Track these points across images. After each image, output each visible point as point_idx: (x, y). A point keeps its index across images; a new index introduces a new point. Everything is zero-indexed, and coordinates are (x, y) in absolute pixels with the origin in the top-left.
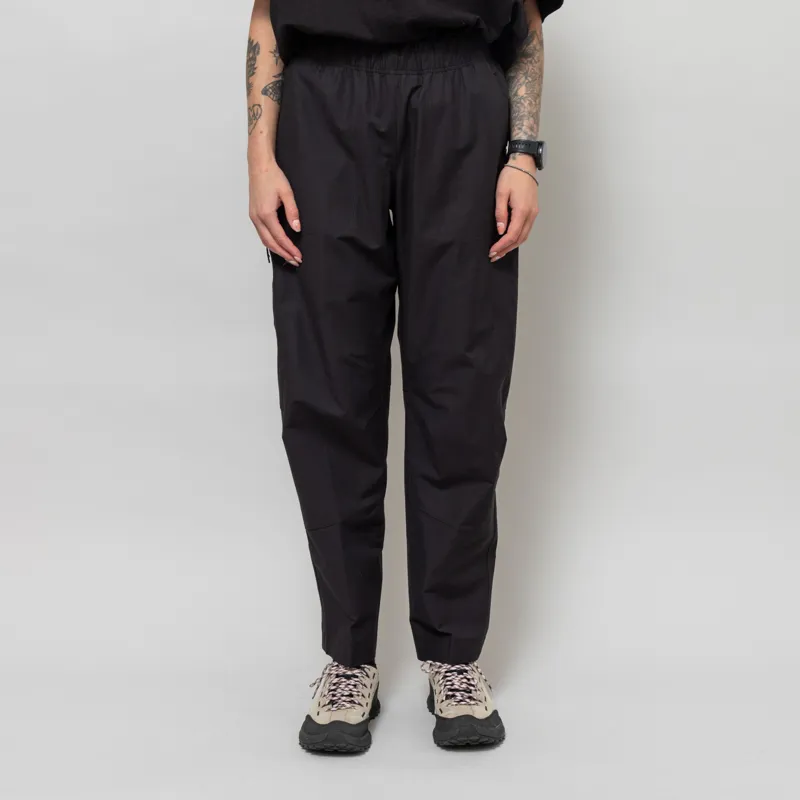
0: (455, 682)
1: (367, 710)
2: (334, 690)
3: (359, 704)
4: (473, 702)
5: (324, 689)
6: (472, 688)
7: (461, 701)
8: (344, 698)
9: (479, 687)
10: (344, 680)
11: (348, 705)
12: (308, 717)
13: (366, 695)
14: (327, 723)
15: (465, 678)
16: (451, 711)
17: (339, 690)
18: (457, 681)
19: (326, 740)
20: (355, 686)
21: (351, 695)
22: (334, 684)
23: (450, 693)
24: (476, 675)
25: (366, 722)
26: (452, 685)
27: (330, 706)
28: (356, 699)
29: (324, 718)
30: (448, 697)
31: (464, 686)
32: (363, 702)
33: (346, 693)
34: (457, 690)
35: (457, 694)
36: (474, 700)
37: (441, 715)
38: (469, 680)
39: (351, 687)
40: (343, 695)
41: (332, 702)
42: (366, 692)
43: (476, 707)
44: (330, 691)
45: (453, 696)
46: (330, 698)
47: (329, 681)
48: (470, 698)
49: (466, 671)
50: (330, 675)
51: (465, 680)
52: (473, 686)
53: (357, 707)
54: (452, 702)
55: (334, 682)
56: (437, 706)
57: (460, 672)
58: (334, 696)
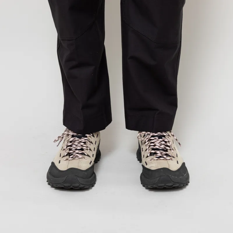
0: (157, 143)
1: (93, 159)
2: (71, 146)
3: (88, 156)
4: (168, 158)
5: (63, 144)
6: (168, 148)
7: (160, 157)
8: (77, 151)
9: (173, 147)
10: (77, 139)
11: (80, 156)
12: (53, 163)
13: (93, 149)
14: (66, 169)
15: (164, 141)
16: (154, 164)
17: (74, 146)
18: (158, 143)
19: (65, 182)
20: (85, 143)
21: (82, 149)
22: (71, 142)
23: (153, 151)
24: (171, 139)
25: (92, 167)
26: (155, 146)
27: (68, 157)
28: (86, 152)
29: (63, 166)
30: (151, 154)
31: (163, 146)
32: (90, 154)
33: (79, 148)
34: (157, 149)
35: (158, 152)
36: (170, 156)
37: (146, 166)
38: (166, 142)
39: (82, 144)
40: (76, 149)
41: (69, 154)
42: (92, 147)
43: (170, 161)
44: (68, 146)
45: (155, 153)
46: (68, 151)
47: (67, 139)
48: (166, 155)
49: (164, 136)
50: (68, 135)
51: (163, 143)
52: (169, 146)
53: (86, 157)
54: (154, 157)
55: (71, 140)
56: (144, 160)
57: (160, 137)
58: (70, 150)
